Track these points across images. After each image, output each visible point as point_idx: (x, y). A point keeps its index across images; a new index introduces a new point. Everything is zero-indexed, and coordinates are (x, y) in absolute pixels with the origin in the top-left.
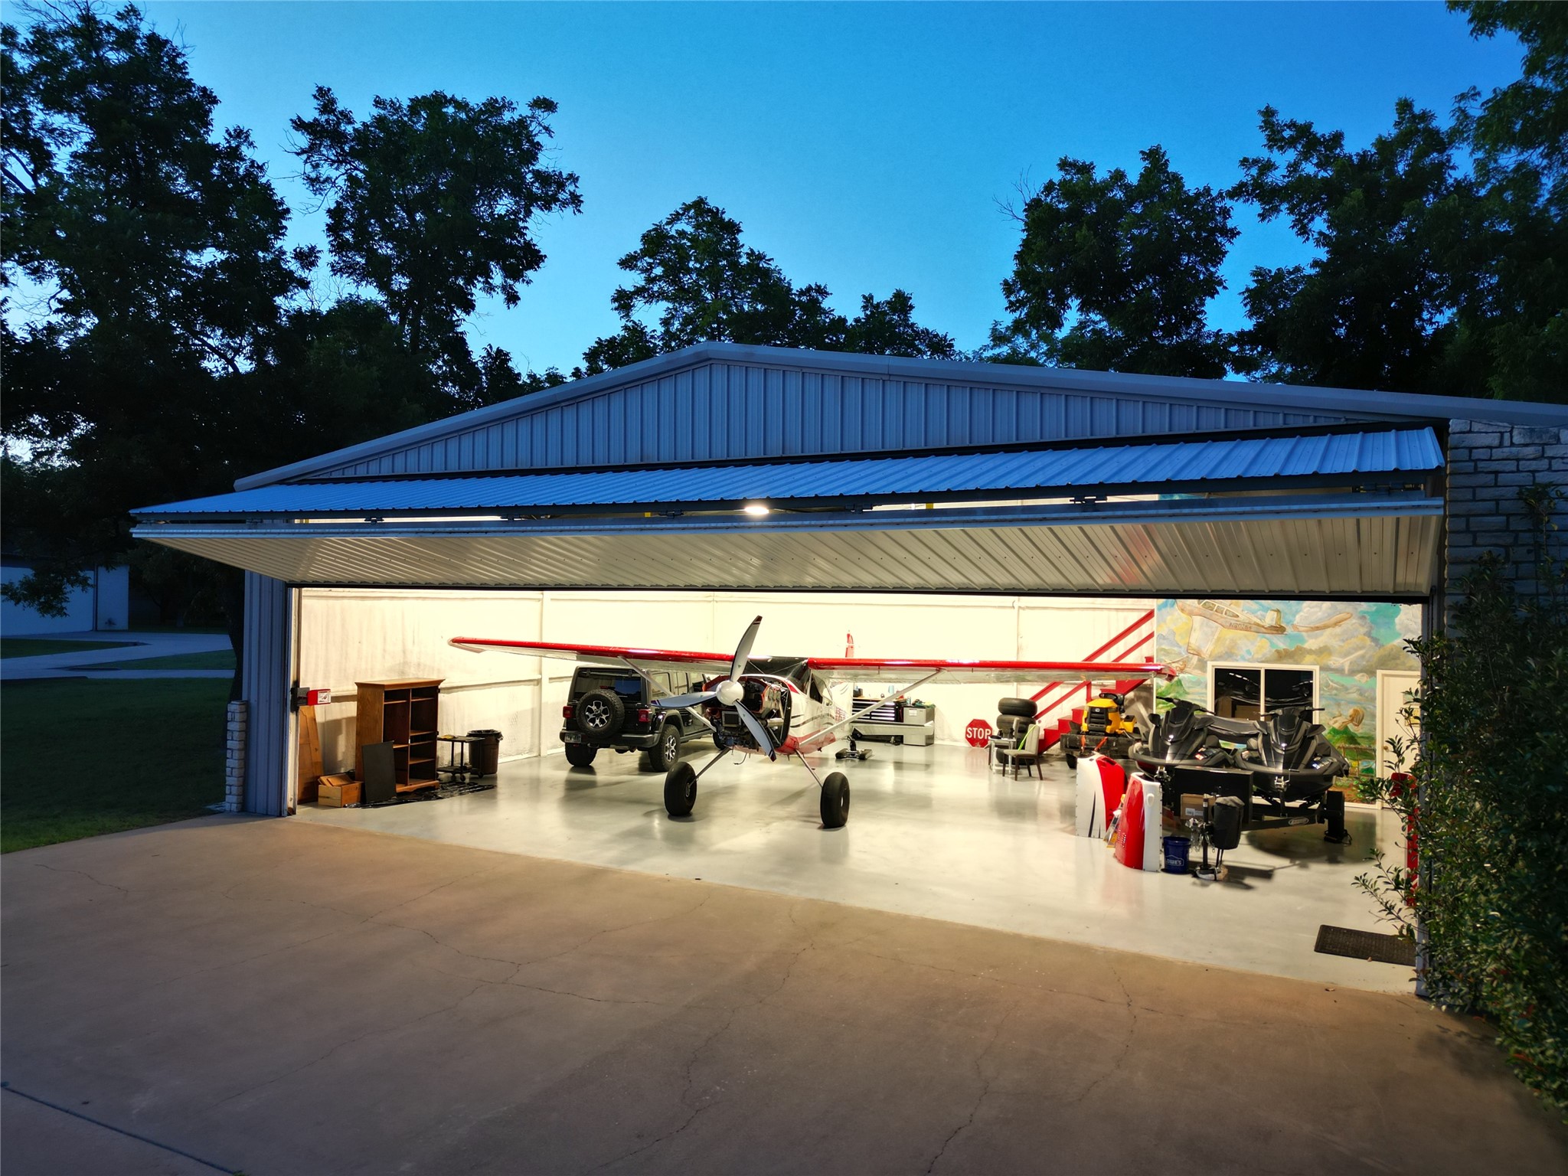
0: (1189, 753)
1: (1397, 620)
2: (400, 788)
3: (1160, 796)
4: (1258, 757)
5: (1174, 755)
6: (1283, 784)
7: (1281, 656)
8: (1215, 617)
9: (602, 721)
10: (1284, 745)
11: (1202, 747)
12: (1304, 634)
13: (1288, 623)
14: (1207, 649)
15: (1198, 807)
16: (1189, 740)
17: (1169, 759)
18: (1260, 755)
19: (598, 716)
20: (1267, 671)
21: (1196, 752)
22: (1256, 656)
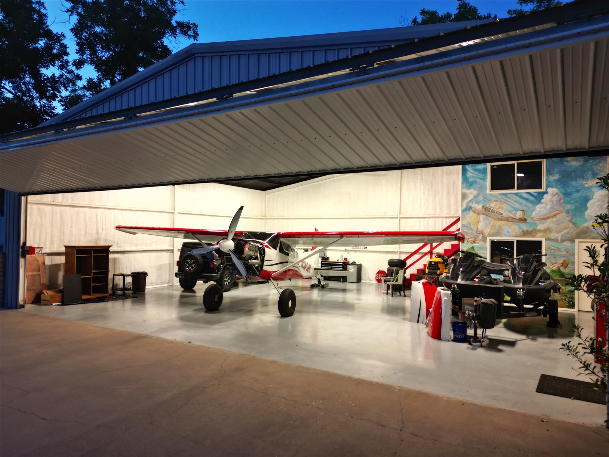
0: (470, 278)
1: (586, 213)
2: (85, 297)
3: (451, 299)
4: (509, 280)
5: (462, 279)
6: (522, 293)
7: (525, 233)
8: (491, 215)
9: (192, 267)
10: (523, 273)
11: (478, 275)
12: (537, 222)
13: (528, 217)
14: (487, 231)
15: (472, 305)
16: (471, 271)
17: (459, 281)
18: (510, 278)
19: (191, 265)
20: (517, 241)
21: (475, 277)
22: (512, 234)
